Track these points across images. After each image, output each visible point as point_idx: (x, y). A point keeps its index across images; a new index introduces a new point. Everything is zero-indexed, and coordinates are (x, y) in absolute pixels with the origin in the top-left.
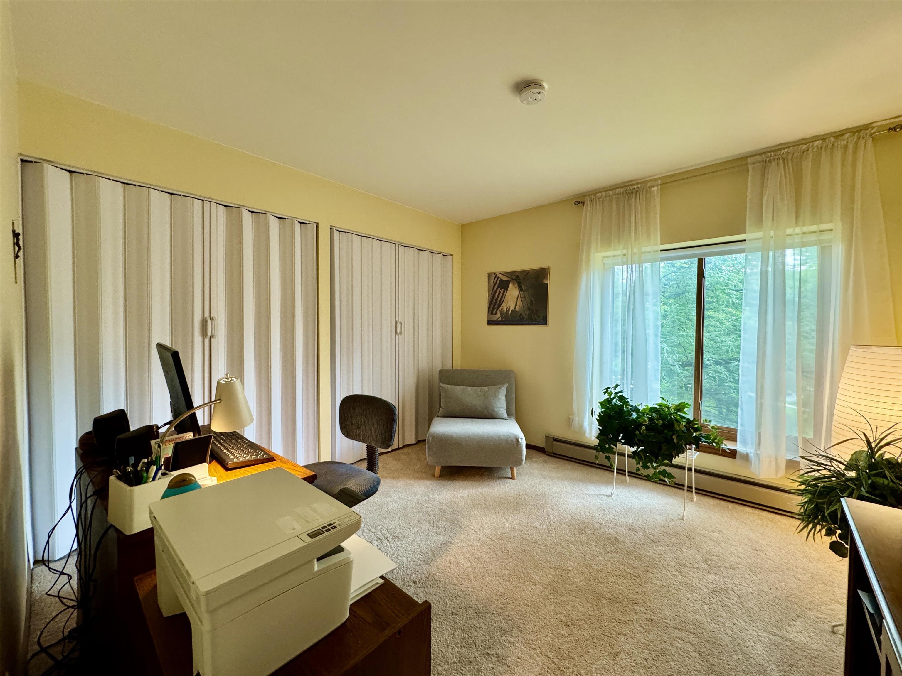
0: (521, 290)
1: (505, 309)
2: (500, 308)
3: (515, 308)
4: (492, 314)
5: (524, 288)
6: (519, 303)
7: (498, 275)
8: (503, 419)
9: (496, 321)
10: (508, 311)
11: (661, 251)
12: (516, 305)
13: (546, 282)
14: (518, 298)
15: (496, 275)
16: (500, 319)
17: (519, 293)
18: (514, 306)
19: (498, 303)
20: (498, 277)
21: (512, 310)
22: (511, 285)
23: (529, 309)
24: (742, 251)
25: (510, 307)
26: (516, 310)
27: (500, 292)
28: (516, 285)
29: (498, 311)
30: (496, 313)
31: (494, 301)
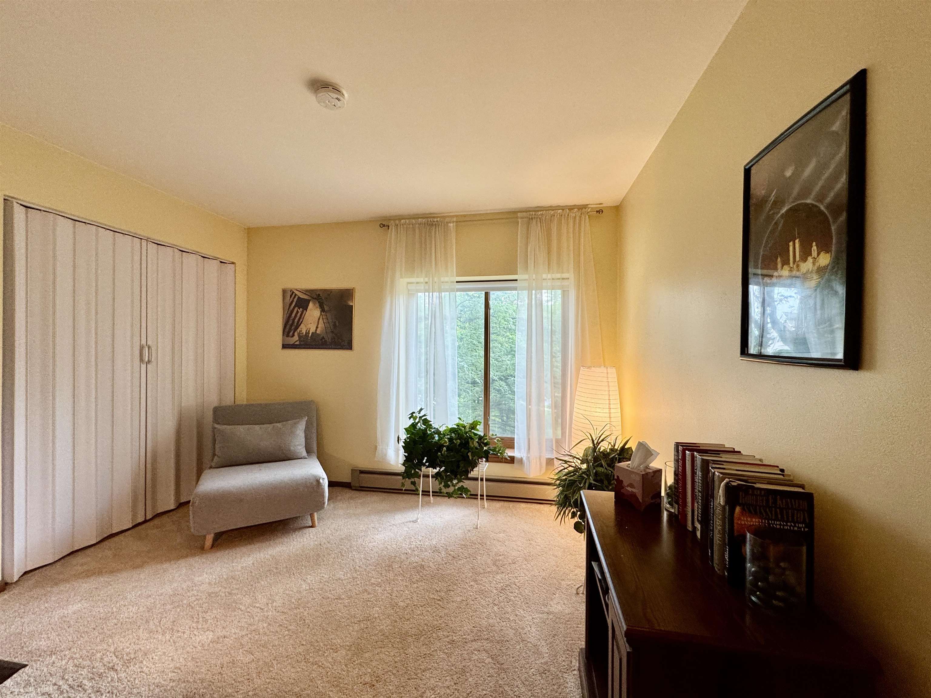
0: (323, 310)
1: (304, 332)
2: (298, 330)
3: (316, 330)
4: (288, 336)
5: (326, 308)
6: (321, 325)
7: (295, 291)
8: (301, 458)
9: (293, 344)
10: (307, 333)
11: (457, 282)
12: (317, 328)
13: (351, 304)
14: (319, 319)
15: (293, 292)
16: (297, 343)
17: (321, 314)
18: (315, 328)
19: (295, 324)
20: (296, 295)
21: (313, 333)
22: (311, 305)
23: (332, 332)
24: (515, 289)
25: (310, 329)
26: (317, 332)
27: (297, 312)
28: (318, 305)
29: (296, 334)
30: (293, 335)
31: (291, 322)
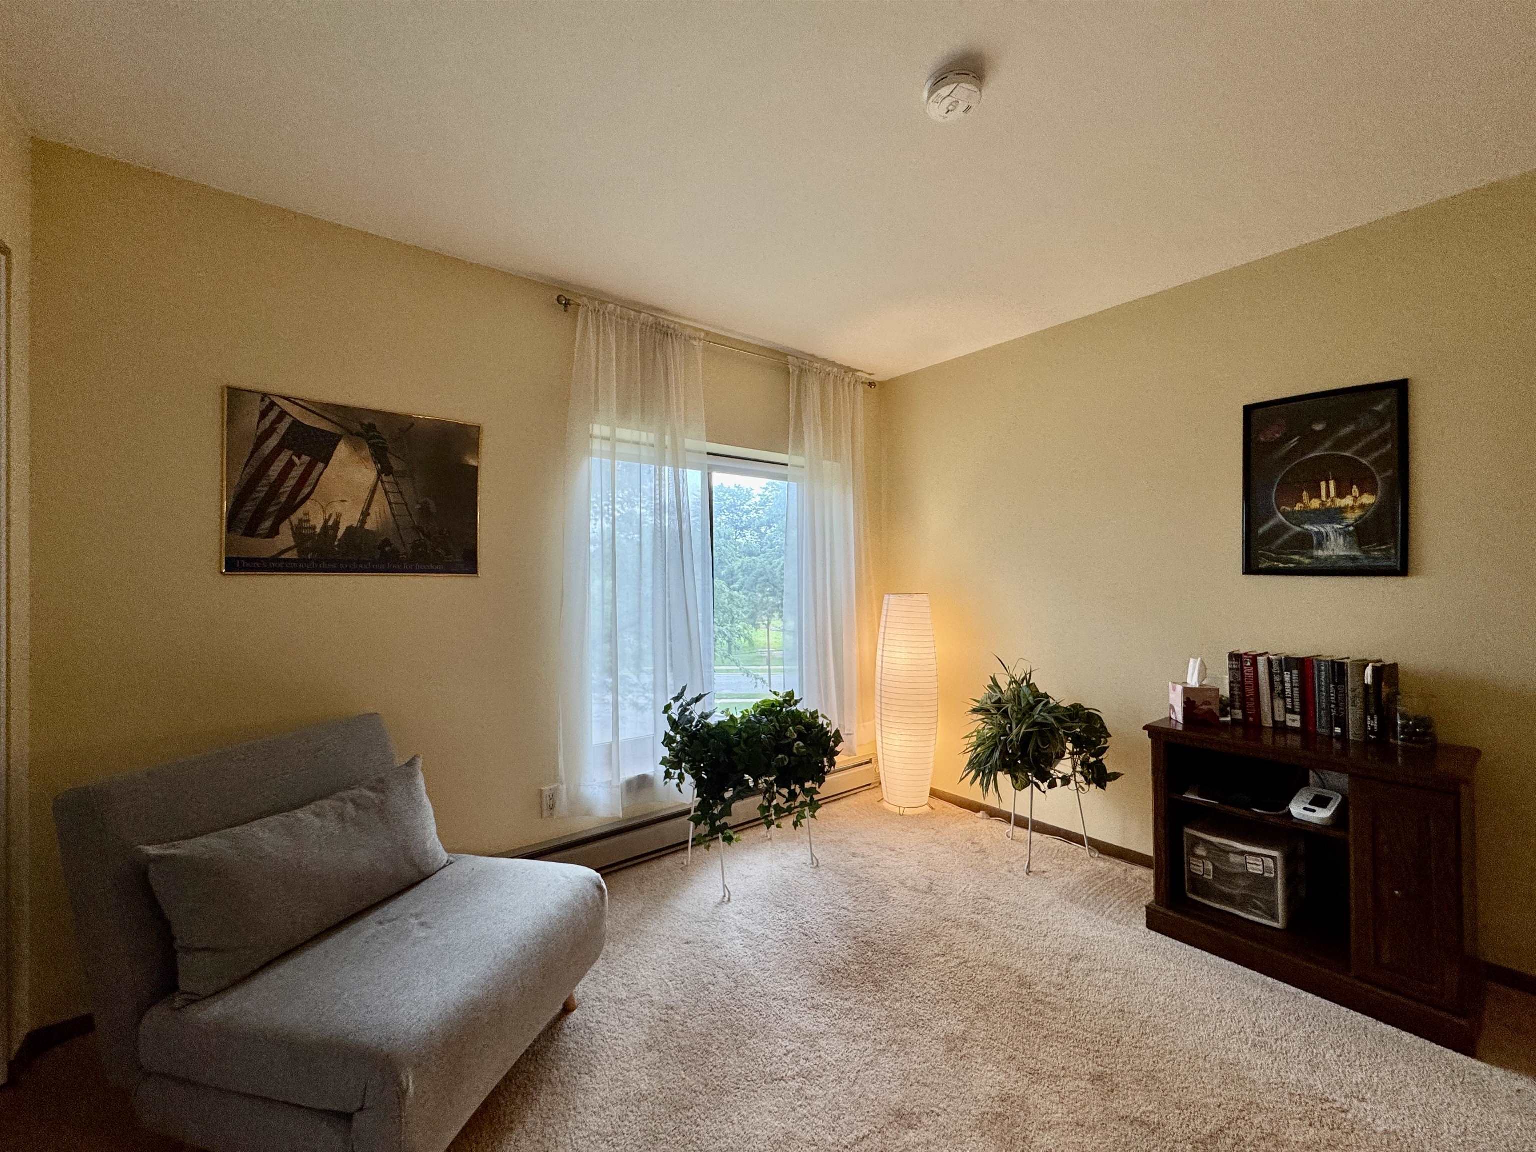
0: (385, 470)
1: (318, 522)
2: (295, 518)
3: (363, 522)
4: (251, 531)
5: (396, 465)
6: (380, 509)
7: (276, 400)
9: (275, 559)
10: (330, 529)
12: (366, 514)
13: (473, 463)
14: (373, 492)
15: (273, 405)
16: (293, 555)
17: (379, 478)
18: (358, 516)
19: (283, 499)
20: (283, 414)
21: (349, 529)
22: (342, 451)
23: (418, 529)
25: (339, 516)
26: (367, 527)
27: (291, 465)
28: (367, 452)
29: (285, 529)
30: (274, 532)
31: (262, 491)
